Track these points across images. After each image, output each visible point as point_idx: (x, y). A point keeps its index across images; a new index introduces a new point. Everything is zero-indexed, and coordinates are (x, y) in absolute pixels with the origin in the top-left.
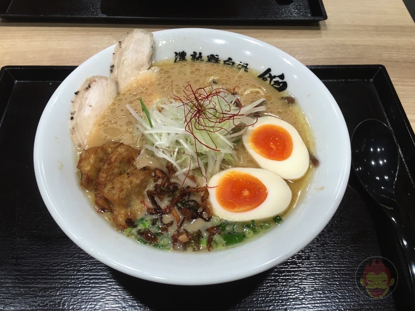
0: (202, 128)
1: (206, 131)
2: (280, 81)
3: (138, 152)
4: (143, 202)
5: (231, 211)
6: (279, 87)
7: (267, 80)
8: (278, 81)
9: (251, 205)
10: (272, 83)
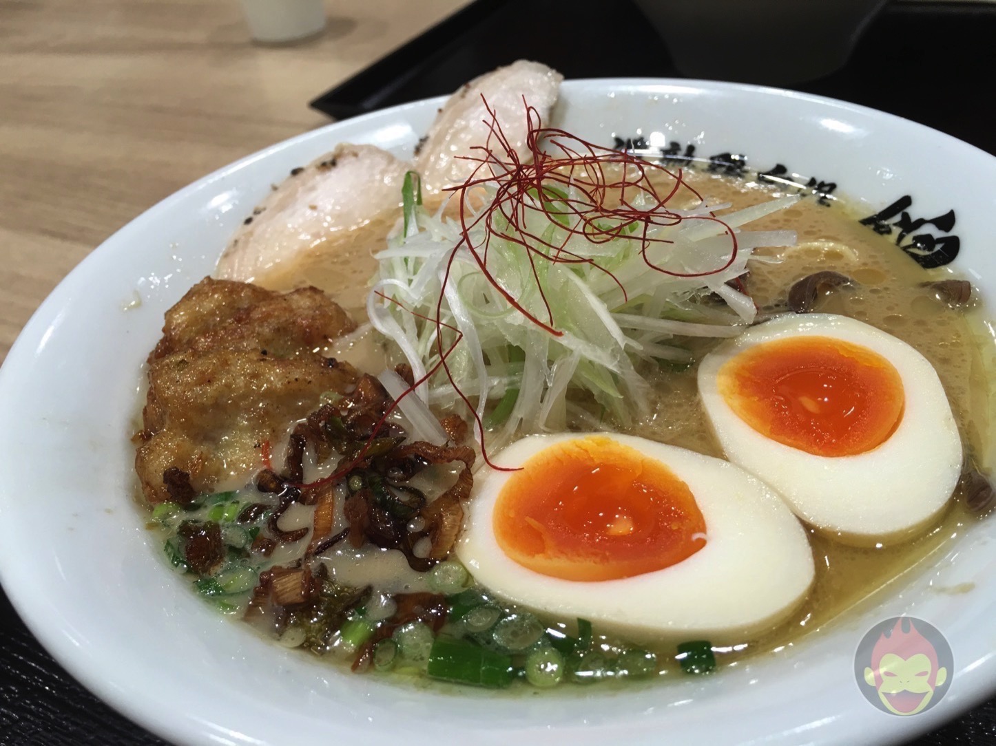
0: (517, 236)
1: (525, 248)
2: (937, 234)
3: (351, 328)
4: (264, 448)
5: (518, 562)
6: (927, 253)
7: (889, 232)
8: (929, 237)
9: (605, 559)
10: (908, 240)
